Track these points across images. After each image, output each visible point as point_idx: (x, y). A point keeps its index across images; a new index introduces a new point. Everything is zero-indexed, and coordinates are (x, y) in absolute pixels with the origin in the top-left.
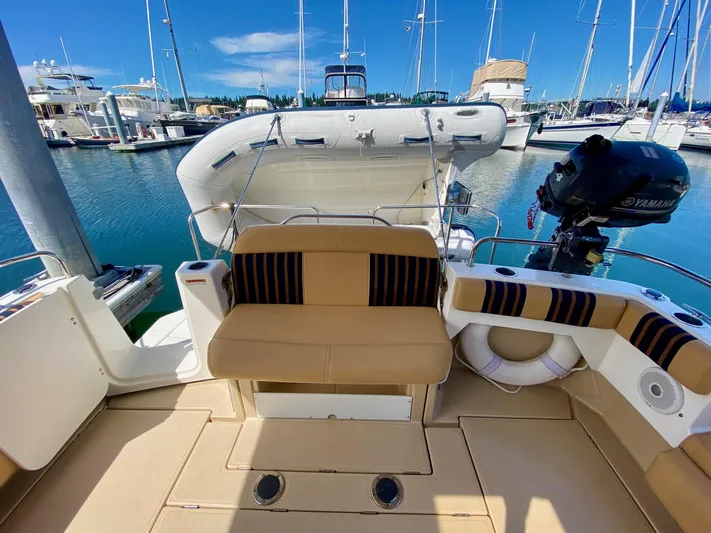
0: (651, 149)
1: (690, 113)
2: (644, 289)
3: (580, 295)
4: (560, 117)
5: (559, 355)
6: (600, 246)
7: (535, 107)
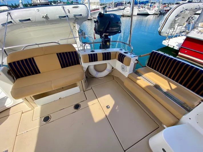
0: (112, 15)
1: (138, 5)
2: (120, 49)
3: (108, 53)
4: (110, 8)
5: (109, 68)
6: (109, 41)
7: (104, 4)
